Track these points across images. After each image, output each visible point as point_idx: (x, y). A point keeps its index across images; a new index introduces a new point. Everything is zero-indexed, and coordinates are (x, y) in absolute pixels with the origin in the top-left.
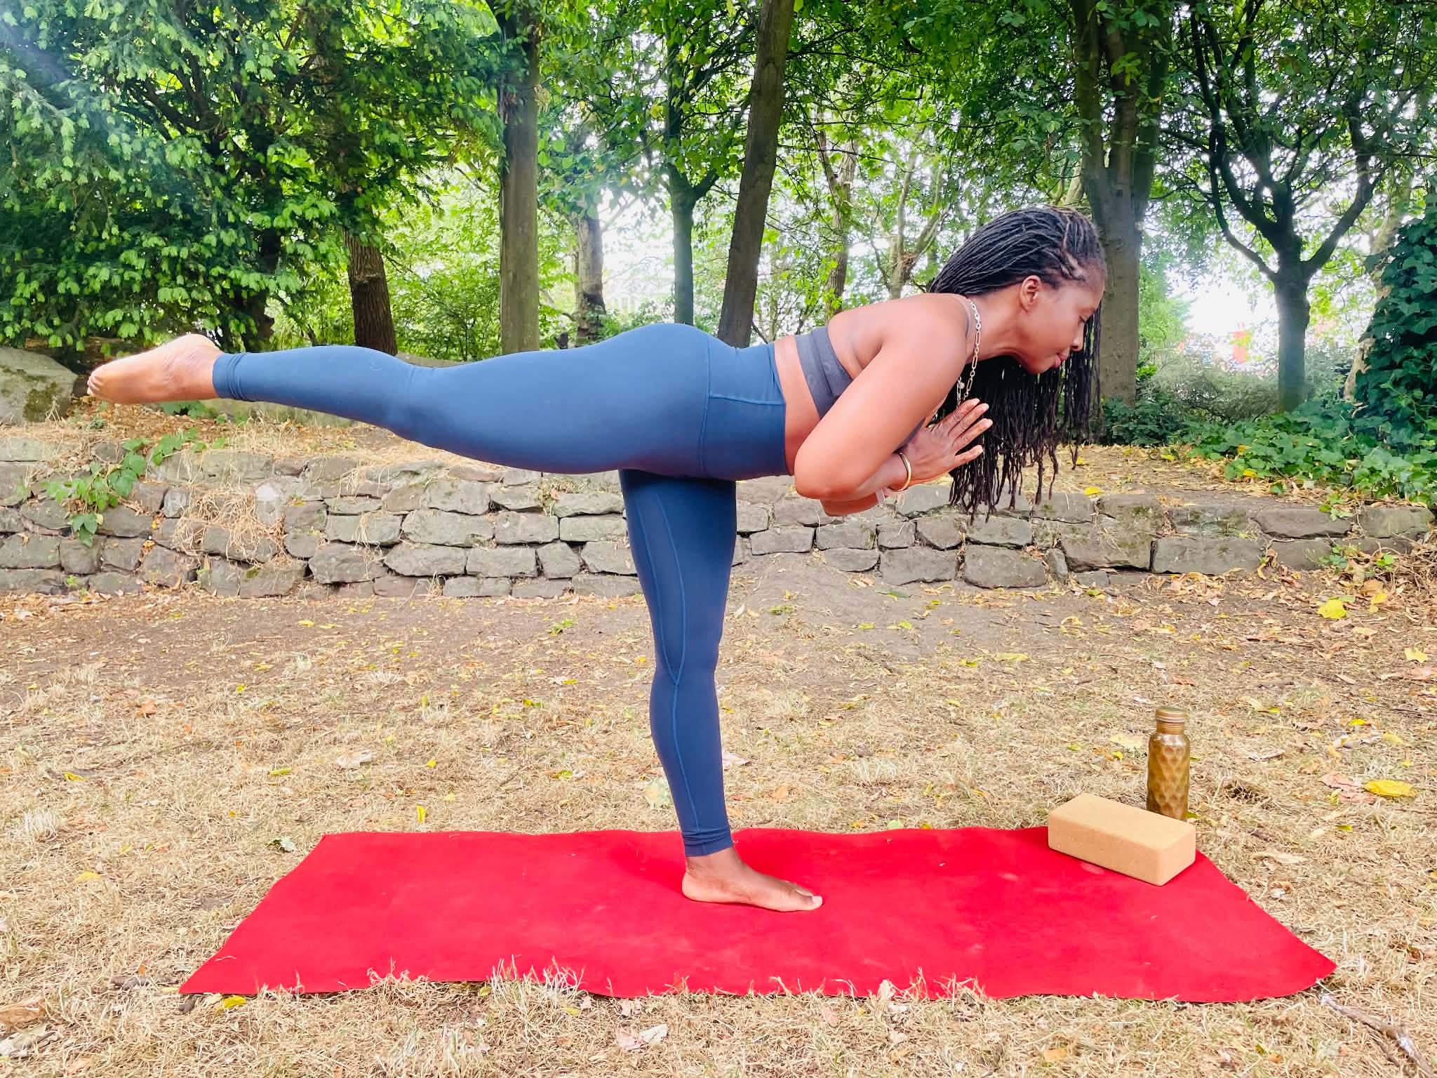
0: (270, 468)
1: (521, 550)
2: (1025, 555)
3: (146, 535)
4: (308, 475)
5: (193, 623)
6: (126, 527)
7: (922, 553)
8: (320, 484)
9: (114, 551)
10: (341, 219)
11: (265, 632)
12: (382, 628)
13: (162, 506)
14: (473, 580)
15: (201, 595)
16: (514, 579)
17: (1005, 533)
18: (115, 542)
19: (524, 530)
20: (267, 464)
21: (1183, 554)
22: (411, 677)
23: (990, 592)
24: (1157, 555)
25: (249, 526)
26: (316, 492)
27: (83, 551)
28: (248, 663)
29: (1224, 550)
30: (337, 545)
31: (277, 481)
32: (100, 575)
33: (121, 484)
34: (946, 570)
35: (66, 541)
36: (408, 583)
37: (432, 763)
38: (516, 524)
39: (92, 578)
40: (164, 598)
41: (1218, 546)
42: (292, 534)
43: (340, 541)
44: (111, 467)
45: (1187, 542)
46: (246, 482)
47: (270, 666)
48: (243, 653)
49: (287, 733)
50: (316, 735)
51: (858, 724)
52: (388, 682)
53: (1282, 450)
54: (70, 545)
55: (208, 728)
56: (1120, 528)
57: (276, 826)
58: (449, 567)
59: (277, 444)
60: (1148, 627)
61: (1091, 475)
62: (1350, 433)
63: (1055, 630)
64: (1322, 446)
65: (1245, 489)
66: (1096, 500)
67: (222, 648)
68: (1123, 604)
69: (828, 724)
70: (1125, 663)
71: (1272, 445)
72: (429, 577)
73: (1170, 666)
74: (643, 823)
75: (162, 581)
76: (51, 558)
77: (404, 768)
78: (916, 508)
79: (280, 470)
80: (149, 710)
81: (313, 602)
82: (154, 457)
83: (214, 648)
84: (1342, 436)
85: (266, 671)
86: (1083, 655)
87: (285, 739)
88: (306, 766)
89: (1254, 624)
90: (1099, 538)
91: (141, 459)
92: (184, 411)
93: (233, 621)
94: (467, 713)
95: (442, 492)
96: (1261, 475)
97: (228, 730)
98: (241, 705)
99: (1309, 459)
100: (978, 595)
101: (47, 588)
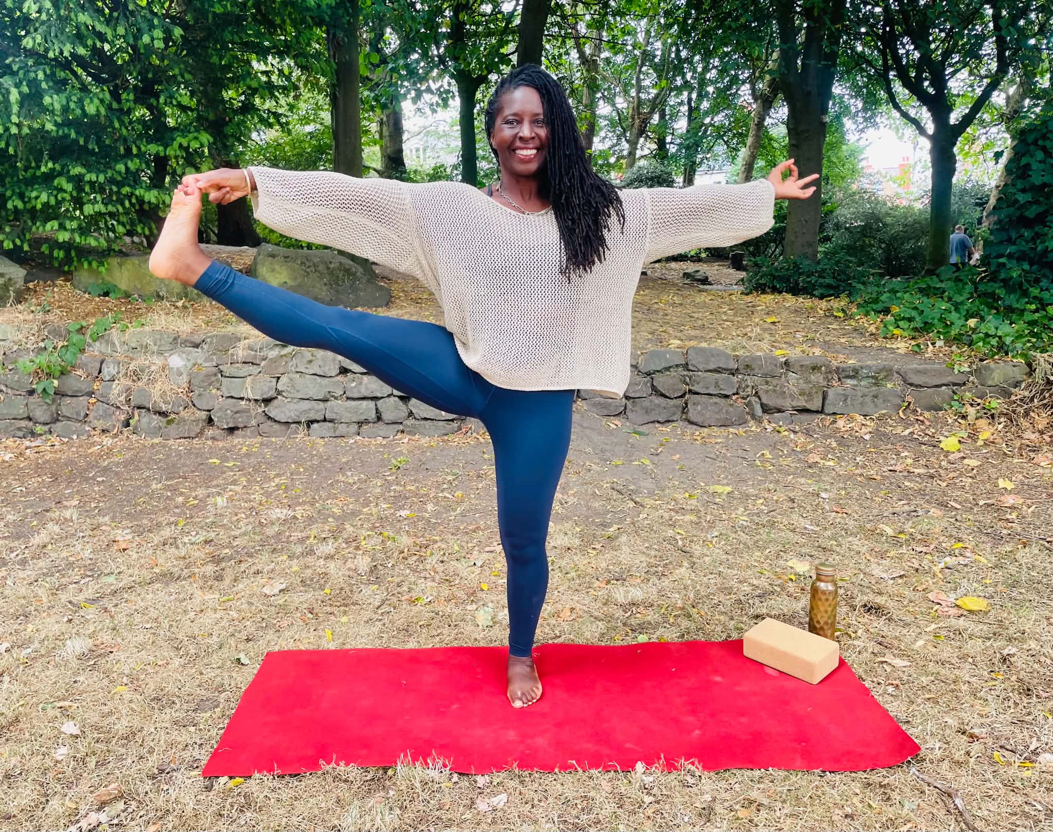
0: (177, 342)
1: (365, 403)
2: (732, 402)
3: (90, 394)
4: (205, 347)
5: (132, 461)
6: (75, 389)
7: (656, 401)
8: (214, 354)
9: (67, 406)
10: (214, 143)
11: (186, 469)
12: (270, 466)
13: (100, 372)
14: (330, 425)
15: (134, 437)
16: (360, 424)
17: (717, 385)
18: (68, 400)
19: (367, 389)
20: (175, 339)
21: (845, 400)
22: (299, 512)
23: (706, 430)
24: (827, 402)
25: (166, 387)
26: (212, 360)
27: (45, 407)
28: (180, 499)
29: (875, 397)
30: (230, 400)
31: (183, 352)
32: (59, 424)
33: (68, 356)
34: (674, 414)
35: (32, 399)
36: (283, 427)
37: (327, 591)
38: (361, 384)
39: (53, 425)
40: (107, 441)
41: (871, 394)
42: (197, 392)
43: (232, 397)
44: (60, 344)
45: (848, 392)
46: (160, 353)
47: (197, 502)
48: (175, 490)
49: (223, 565)
50: (243, 566)
51: (615, 553)
52: (283, 518)
53: (923, 311)
54: (35, 403)
55: (167, 561)
56: (801, 381)
57: (233, 645)
58: (312, 416)
59: (180, 322)
60: (818, 459)
61: (781, 333)
62: (975, 295)
63: (752, 465)
64: (953, 308)
65: (894, 346)
66: (784, 359)
67: (159, 486)
68: (801, 439)
69: (594, 552)
70: (800, 493)
71: (916, 308)
72: (299, 423)
73: (832, 495)
74: (476, 640)
75: (105, 428)
76: (22, 411)
77: (310, 596)
78: (652, 368)
79: (185, 343)
80: (124, 546)
81: (216, 443)
82: (91, 336)
83: (154, 486)
84: (968, 299)
85: (195, 506)
86: (771, 486)
87: (223, 570)
88: (243, 594)
89: (894, 456)
90: (785, 389)
91: (82, 337)
92: (106, 294)
93: (161, 460)
94: (344, 545)
95: (305, 360)
96: (906, 334)
97: (182, 563)
98: (186, 540)
99: (942, 320)
100: (697, 433)
101: (21, 434)
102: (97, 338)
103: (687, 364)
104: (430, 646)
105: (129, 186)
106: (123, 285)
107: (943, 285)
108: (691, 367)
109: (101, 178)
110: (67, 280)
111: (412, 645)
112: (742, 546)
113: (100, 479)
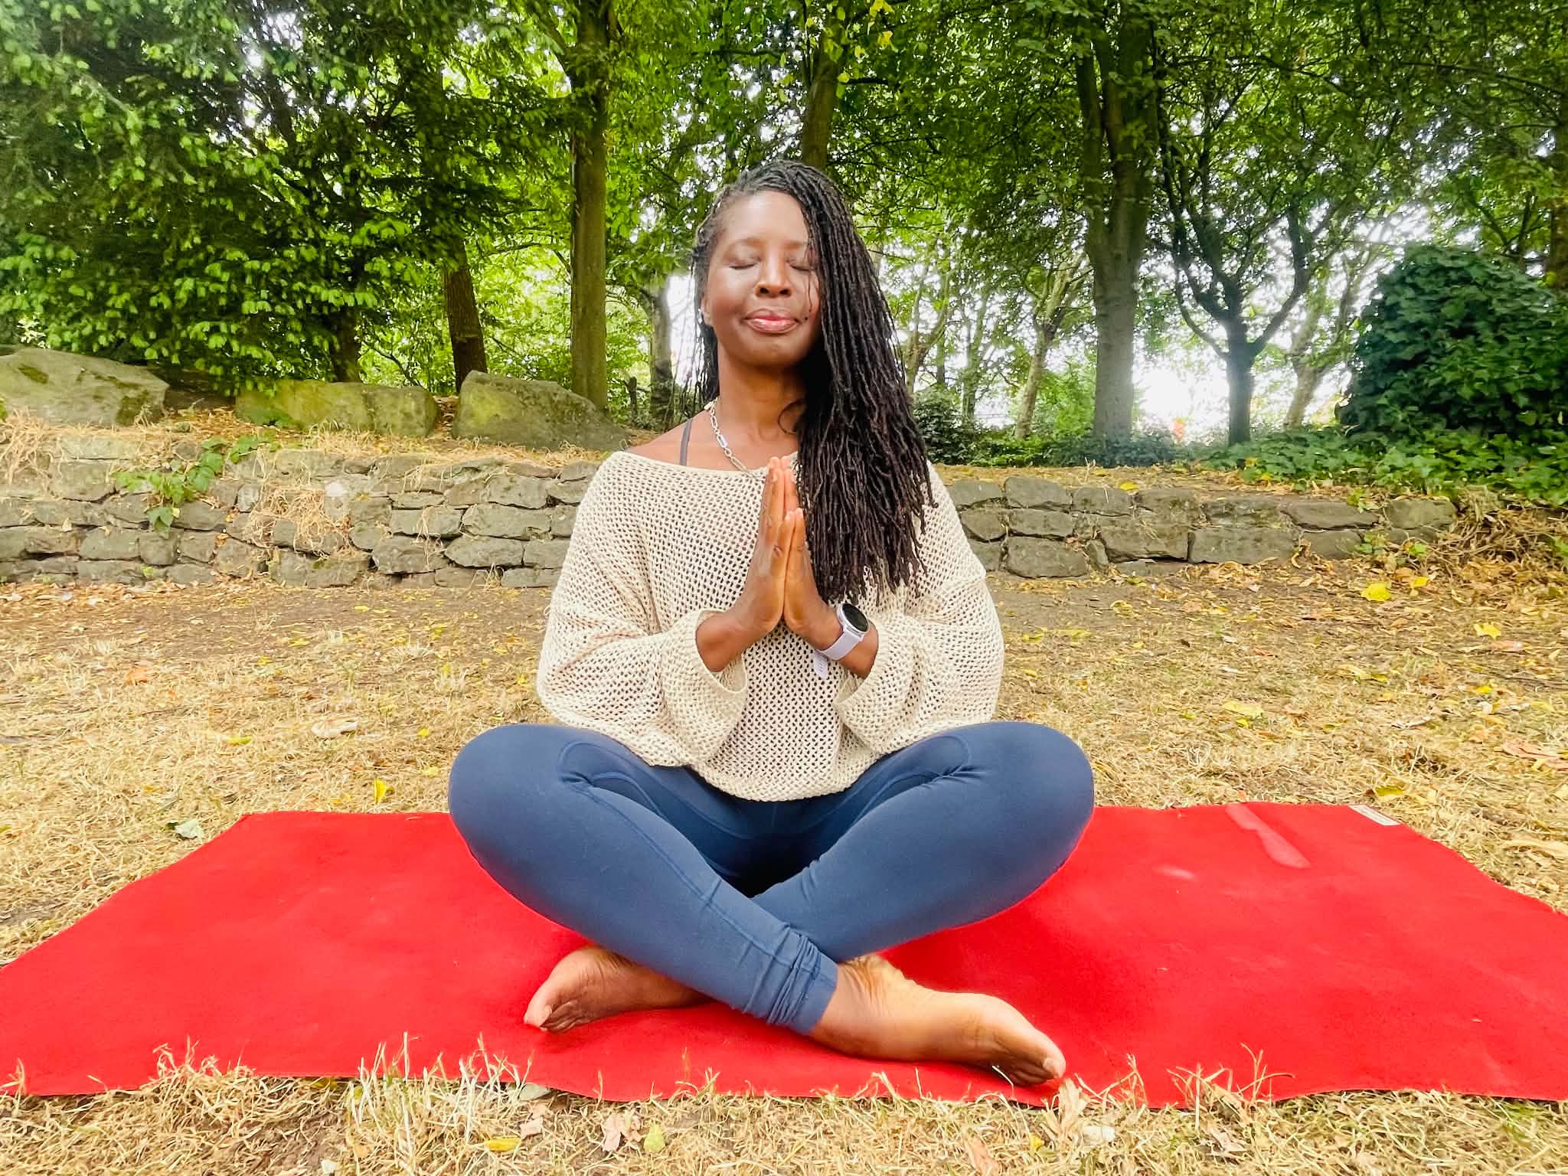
0: (341, 466)
2: (1067, 545)
3: (220, 528)
4: (376, 473)
6: (202, 521)
8: (386, 481)
9: (190, 544)
11: (320, 615)
13: (236, 501)
14: (529, 571)
15: (270, 585)
17: (1047, 525)
18: (191, 535)
20: (338, 462)
21: (1218, 544)
23: (1033, 581)
24: (1195, 546)
25: (319, 520)
26: (382, 489)
27: (161, 543)
29: (1258, 540)
30: (400, 538)
31: (346, 479)
32: (177, 567)
33: (199, 480)
34: (991, 559)
35: (143, 533)
36: (467, 573)
37: (425, 732)
39: (169, 568)
40: (235, 588)
41: (1252, 537)
42: (357, 527)
43: (402, 534)
44: (190, 465)
45: (1223, 533)
46: (317, 479)
54: (147, 538)
56: (1158, 520)
58: (506, 559)
66: (1133, 491)
70: (1192, 638)
72: (488, 568)
73: (1241, 640)
75: (235, 572)
76: (131, 550)
79: (350, 468)
81: (376, 592)
82: (232, 455)
90: (1138, 530)
91: (219, 456)
92: (273, 423)
95: (501, 487)
96: (1277, 478)
100: (1023, 585)
101: (128, 579)
102: (240, 458)
103: (1005, 499)
105: (304, 281)
108: (1010, 503)
109: (266, 267)
110: (228, 408)
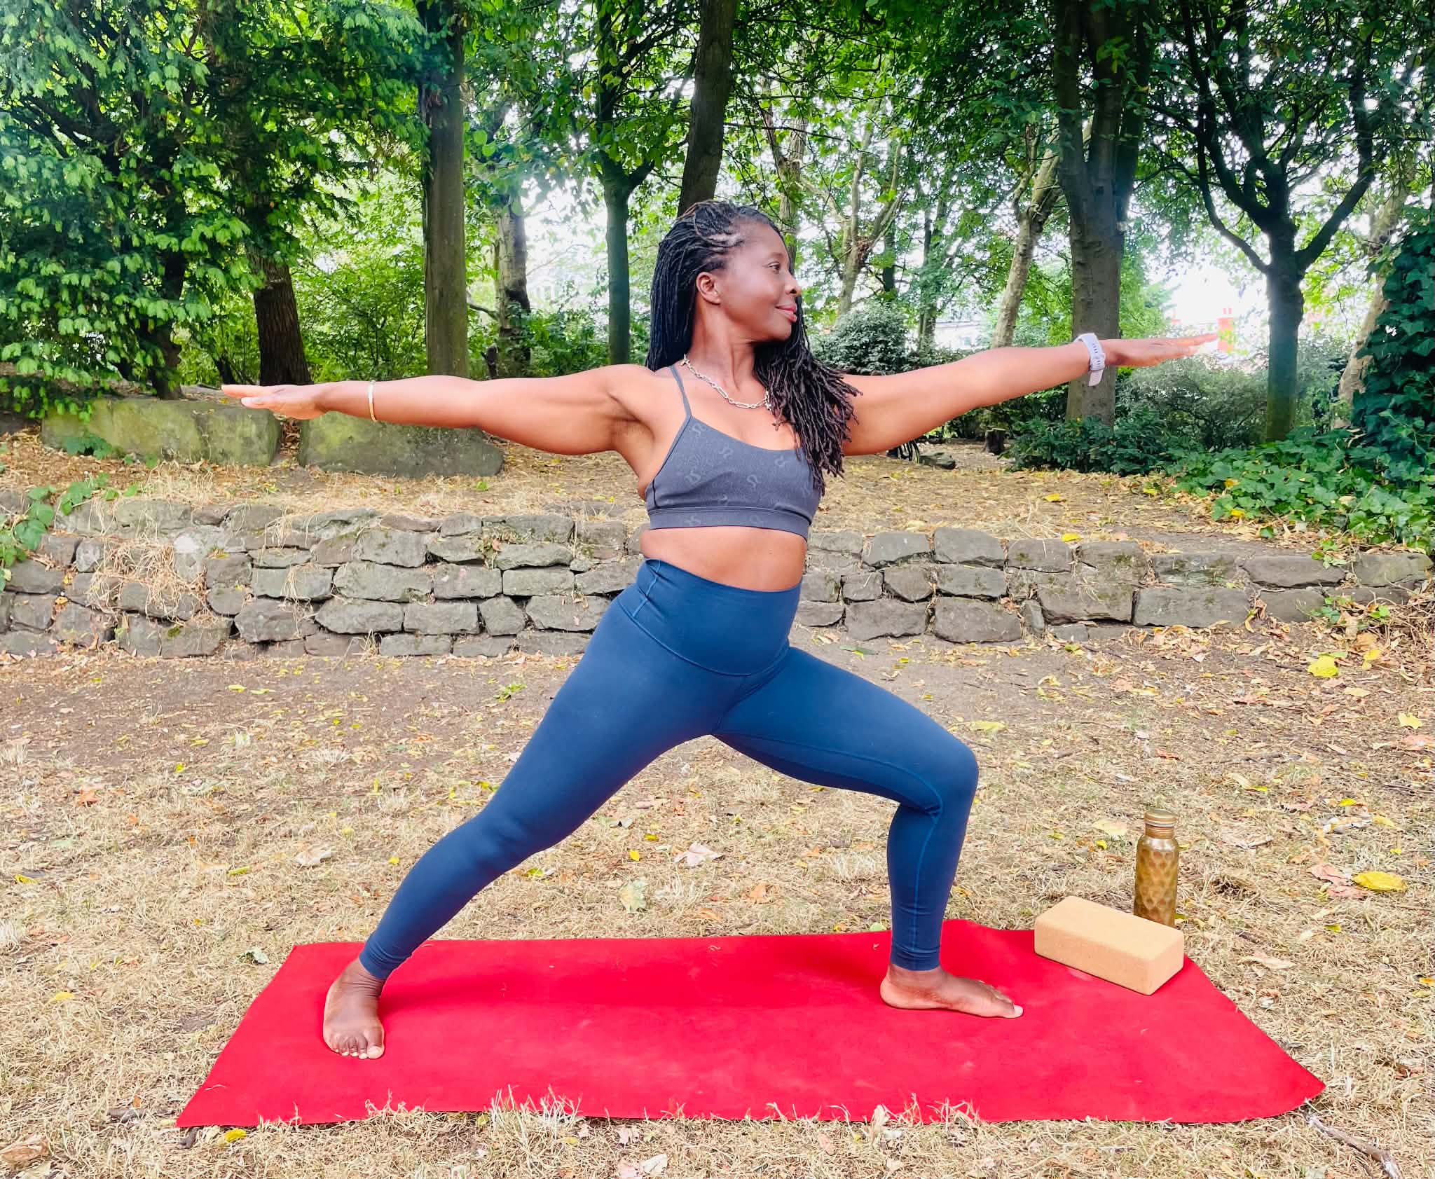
0: (188, 517)
1: (462, 606)
2: (999, 607)
3: (58, 591)
4: (230, 524)
5: (115, 688)
6: (37, 583)
7: (889, 606)
8: (242, 534)
9: (24, 609)
10: (253, 237)
11: (193, 698)
12: (319, 695)
13: (74, 559)
14: (411, 637)
15: (121, 655)
16: (455, 636)
17: (978, 584)
18: (25, 599)
19: (465, 585)
20: (185, 512)
21: (1166, 605)
22: (358, 754)
23: (962, 648)
24: (1139, 608)
25: (171, 582)
26: (239, 543)
28: (182, 737)
29: (1210, 601)
30: (264, 601)
31: (197, 532)
32: (10, 635)
33: (28, 536)
34: (915, 624)
36: (341, 641)
37: (394, 860)
38: (456, 577)
39: (1, 637)
40: (81, 660)
41: (1204, 597)
42: (215, 589)
43: (266, 596)
44: (17, 518)
45: (1172, 593)
46: (163, 532)
47: (206, 741)
48: (175, 725)
49: (239, 824)
50: (269, 826)
51: (833, 810)
52: (335, 761)
53: (1272, 485)
55: (154, 819)
56: (1100, 578)
57: (245, 935)
58: (384, 624)
59: (194, 490)
60: (1130, 688)
61: (1069, 514)
62: (1346, 465)
63: (1032, 692)
64: (1316, 481)
65: (1233, 532)
66: (1074, 547)
67: (152, 719)
68: (1103, 660)
69: (801, 809)
70: (1106, 732)
71: (1263, 480)
72: (364, 634)
73: (1154, 735)
74: (620, 928)
75: (78, 640)
77: (367, 866)
78: (883, 557)
79: (200, 519)
80: (89, 798)
81: (241, 663)
82: (63, 506)
83: (144, 720)
84: (1338, 470)
85: (203, 747)
86: (1062, 722)
87: (237, 831)
88: (265, 864)
89: (1240, 684)
90: (1078, 589)
91: (48, 507)
92: (89, 451)
93: (157, 686)
94: (423, 799)
95: (375, 543)
96: (1250, 515)
97: (176, 821)
98: (184, 790)
99: (1302, 496)
100: (950, 652)
102: (73, 510)
103: (934, 553)
104: (550, 937)
105: (127, 294)
106: (114, 440)
107: (1300, 450)
108: (939, 558)
109: (86, 281)
110: (32, 432)
111: (521, 935)
112: (1023, 801)
113: (65, 711)
